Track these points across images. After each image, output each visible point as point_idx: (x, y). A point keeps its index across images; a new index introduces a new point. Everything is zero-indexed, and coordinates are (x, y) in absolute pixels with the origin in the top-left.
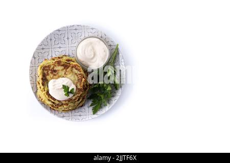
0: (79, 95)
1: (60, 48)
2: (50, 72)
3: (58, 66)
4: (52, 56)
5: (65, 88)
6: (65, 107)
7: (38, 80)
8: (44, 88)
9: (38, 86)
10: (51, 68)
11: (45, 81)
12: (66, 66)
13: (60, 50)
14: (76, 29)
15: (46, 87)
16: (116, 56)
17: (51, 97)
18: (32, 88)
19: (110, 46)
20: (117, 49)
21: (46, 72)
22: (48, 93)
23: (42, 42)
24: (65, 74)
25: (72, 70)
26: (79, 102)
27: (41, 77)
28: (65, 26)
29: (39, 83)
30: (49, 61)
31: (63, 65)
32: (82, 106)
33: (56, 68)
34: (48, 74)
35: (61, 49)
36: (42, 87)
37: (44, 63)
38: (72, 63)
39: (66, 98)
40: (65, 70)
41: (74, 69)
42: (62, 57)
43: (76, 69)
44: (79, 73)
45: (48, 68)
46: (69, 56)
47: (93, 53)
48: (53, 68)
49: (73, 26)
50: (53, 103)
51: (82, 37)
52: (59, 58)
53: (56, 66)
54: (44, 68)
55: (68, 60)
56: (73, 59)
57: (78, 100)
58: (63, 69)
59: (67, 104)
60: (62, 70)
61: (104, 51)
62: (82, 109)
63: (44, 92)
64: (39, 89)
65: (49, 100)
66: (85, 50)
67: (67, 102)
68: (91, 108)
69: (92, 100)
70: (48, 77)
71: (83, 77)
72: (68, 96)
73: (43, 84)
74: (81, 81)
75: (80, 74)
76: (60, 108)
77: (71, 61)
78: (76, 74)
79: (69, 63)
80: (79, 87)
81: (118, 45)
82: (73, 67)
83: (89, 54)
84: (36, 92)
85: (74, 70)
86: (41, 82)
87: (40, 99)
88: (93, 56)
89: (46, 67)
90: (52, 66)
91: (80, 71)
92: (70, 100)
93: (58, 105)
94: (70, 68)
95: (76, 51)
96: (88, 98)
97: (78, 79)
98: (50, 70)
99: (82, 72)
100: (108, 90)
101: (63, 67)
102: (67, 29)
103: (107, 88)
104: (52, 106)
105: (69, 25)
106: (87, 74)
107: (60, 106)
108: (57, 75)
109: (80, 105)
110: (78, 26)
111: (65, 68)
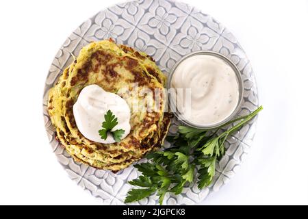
0: (126, 150)
1: (152, 37)
2: (102, 67)
3: (126, 68)
4: (126, 42)
5: (110, 120)
6: (84, 152)
7: (71, 66)
8: (70, 90)
9: (62, 79)
10: (109, 63)
11: (82, 76)
13: (150, 42)
14: (205, 25)
15: (77, 90)
16: (242, 126)
17: (72, 117)
18: (50, 73)
19: (246, 100)
20: (254, 115)
21: (95, 62)
22: (70, 105)
26: (115, 161)
27: (79, 65)
28: (191, 5)
29: (67, 75)
30: (116, 49)
31: (134, 73)
32: (115, 172)
33: (118, 70)
34: (96, 71)
35: (153, 42)
36: (68, 86)
37: (106, 46)
38: (154, 80)
39: (98, 139)
40: (132, 85)
42: (143, 58)
45: (103, 58)
46: (158, 64)
47: (206, 89)
48: (114, 65)
49: (205, 15)
50: (68, 130)
51: (206, 48)
52: (138, 54)
53: (121, 65)
55: (152, 72)
56: (162, 76)
57: (115, 158)
58: (131, 81)
59: (91, 151)
60: (129, 81)
61: (230, 102)
62: (112, 178)
63: (65, 98)
64: (60, 85)
65: (63, 119)
66: (194, 75)
67: (93, 147)
68: (129, 187)
69: (141, 174)
70: (92, 76)
71: (157, 123)
72: (105, 138)
73: (73, 82)
74: (149, 126)
76: (73, 147)
77: (157, 76)
79: (150, 78)
80: (136, 135)
81: (260, 108)
83: (198, 87)
84: (52, 86)
86: (71, 75)
87: (49, 105)
89: (102, 53)
90: (114, 61)
92: (101, 147)
93: (73, 139)
95: (177, 64)
96: (136, 166)
97: (145, 121)
98: (105, 64)
99: (162, 115)
100: (184, 177)
101: (132, 77)
102: (189, 12)
103: (185, 172)
104: (60, 133)
105: (199, 8)
106: (168, 121)
107: (77, 144)
108: (111, 84)
109: (114, 168)
110: (214, 21)
111: (134, 81)
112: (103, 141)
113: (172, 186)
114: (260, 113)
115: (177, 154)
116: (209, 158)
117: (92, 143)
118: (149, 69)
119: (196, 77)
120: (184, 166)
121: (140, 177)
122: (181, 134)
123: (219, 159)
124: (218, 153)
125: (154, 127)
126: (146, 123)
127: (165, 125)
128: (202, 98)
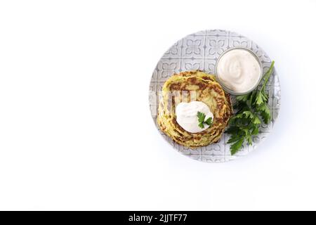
0: (217, 127)
1: (193, 59)
3: (192, 84)
4: (181, 70)
5: (201, 116)
6: (195, 141)
8: (170, 114)
9: (160, 109)
10: (181, 87)
12: (202, 86)
13: (193, 62)
14: (217, 36)
15: (173, 111)
17: (179, 127)
18: (151, 111)
19: (263, 62)
20: (272, 68)
22: (175, 120)
23: (170, 49)
24: (200, 96)
25: (210, 92)
26: (214, 136)
27: (166, 97)
28: (204, 30)
29: (163, 106)
30: (180, 77)
31: (198, 84)
32: (216, 142)
33: (188, 88)
35: (195, 61)
36: (167, 111)
37: (174, 79)
38: (210, 82)
39: (201, 130)
40: (200, 91)
41: (213, 90)
42: (195, 73)
43: (216, 91)
44: (219, 96)
45: (177, 87)
46: (204, 71)
47: (239, 70)
48: (185, 87)
49: (214, 31)
50: (181, 135)
52: (191, 73)
53: (188, 84)
54: (172, 87)
55: (206, 78)
56: (211, 77)
57: (214, 134)
59: (199, 139)
60: (197, 90)
61: (256, 69)
62: (217, 147)
63: (169, 119)
65: (175, 131)
66: (229, 67)
67: (200, 136)
68: (228, 146)
69: (231, 135)
71: (224, 103)
72: (203, 127)
74: (222, 108)
75: (220, 99)
76: (187, 142)
77: (209, 79)
78: (215, 98)
79: (207, 82)
80: (218, 116)
81: (273, 62)
82: (211, 88)
83: (234, 72)
84: (156, 117)
85: (213, 92)
86: (166, 105)
87: (161, 128)
88: (239, 75)
89: (175, 84)
90: (183, 85)
91: (222, 95)
92: (203, 133)
93: (186, 138)
94: (207, 89)
95: (216, 66)
96: (225, 132)
97: (218, 106)
98: (179, 89)
99: (224, 97)
100: (255, 123)
101: (198, 87)
102: (205, 34)
103: (254, 120)
104: (177, 139)
105: (209, 29)
106: (229, 99)
107: (189, 139)
109: (215, 140)
110: (221, 31)
111: (200, 89)
112: (203, 129)
113: (251, 131)
114: (274, 65)
115: (244, 113)
116: (262, 105)
117: (198, 133)
118: (203, 78)
119: (231, 67)
120: (252, 117)
121: (231, 137)
122: (239, 102)
123: (267, 102)
124: (265, 99)
125: (225, 106)
126: (219, 107)
127: (229, 101)
128: (241, 76)
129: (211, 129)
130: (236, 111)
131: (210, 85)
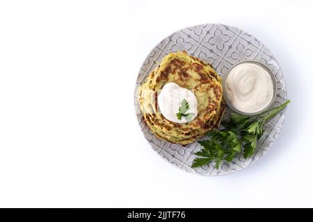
0: (194, 128)
1: (211, 51)
2: (178, 70)
3: (195, 71)
4: (193, 55)
6: (164, 130)
7: (155, 70)
8: (155, 86)
9: (149, 79)
10: (183, 67)
11: (164, 76)
12: (204, 79)
15: (161, 86)
16: (275, 115)
17: (157, 104)
18: (140, 75)
19: (278, 96)
20: (284, 106)
21: (173, 67)
24: (196, 88)
25: (208, 90)
26: (186, 137)
27: (162, 69)
28: (240, 28)
29: (153, 76)
30: (188, 57)
31: (201, 75)
32: (184, 146)
33: (189, 72)
34: (174, 73)
35: (211, 55)
36: (154, 83)
37: (181, 55)
38: (214, 79)
39: (176, 120)
40: (199, 83)
41: (212, 89)
43: (215, 92)
44: (215, 99)
45: (179, 64)
46: (215, 69)
47: (250, 87)
48: (187, 69)
49: (249, 36)
50: (154, 114)
51: (251, 59)
52: (202, 62)
53: (192, 69)
54: (176, 62)
55: (213, 74)
57: (186, 134)
59: (169, 129)
60: (196, 80)
61: (267, 96)
62: (182, 150)
63: (152, 91)
64: (148, 83)
65: (150, 105)
66: (242, 77)
67: (172, 125)
68: (194, 157)
69: (203, 147)
70: (171, 76)
71: (216, 110)
72: (180, 118)
73: (158, 81)
74: (211, 112)
75: (214, 102)
76: (156, 126)
77: (216, 77)
78: (210, 98)
79: (211, 79)
80: (202, 118)
81: (289, 101)
82: (212, 86)
83: (244, 86)
84: (141, 84)
85: (211, 92)
86: (156, 76)
87: (139, 97)
88: (248, 91)
89: (178, 60)
90: (187, 66)
91: (218, 99)
92: (177, 125)
93: (157, 120)
94: (208, 85)
95: (229, 70)
96: (199, 142)
97: (208, 107)
98: (180, 68)
99: (219, 102)
100: (234, 149)
101: (199, 77)
102: (238, 34)
103: (235, 146)
104: (147, 117)
105: (245, 30)
106: (223, 110)
107: (159, 124)
108: (184, 82)
109: (184, 143)
110: (256, 40)
111: (200, 80)
112: (179, 121)
113: (225, 156)
115: (230, 132)
116: (251, 134)
117: (171, 122)
118: (210, 72)
119: (244, 78)
120: (234, 141)
121: (203, 150)
122: (231, 119)
123: (259, 137)
124: (258, 132)
125: (214, 112)
126: (209, 110)
127: (221, 112)
128: (248, 93)
129: (187, 126)
130: (223, 128)
131: (212, 83)
